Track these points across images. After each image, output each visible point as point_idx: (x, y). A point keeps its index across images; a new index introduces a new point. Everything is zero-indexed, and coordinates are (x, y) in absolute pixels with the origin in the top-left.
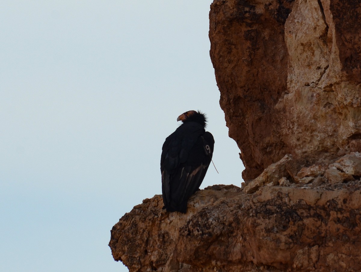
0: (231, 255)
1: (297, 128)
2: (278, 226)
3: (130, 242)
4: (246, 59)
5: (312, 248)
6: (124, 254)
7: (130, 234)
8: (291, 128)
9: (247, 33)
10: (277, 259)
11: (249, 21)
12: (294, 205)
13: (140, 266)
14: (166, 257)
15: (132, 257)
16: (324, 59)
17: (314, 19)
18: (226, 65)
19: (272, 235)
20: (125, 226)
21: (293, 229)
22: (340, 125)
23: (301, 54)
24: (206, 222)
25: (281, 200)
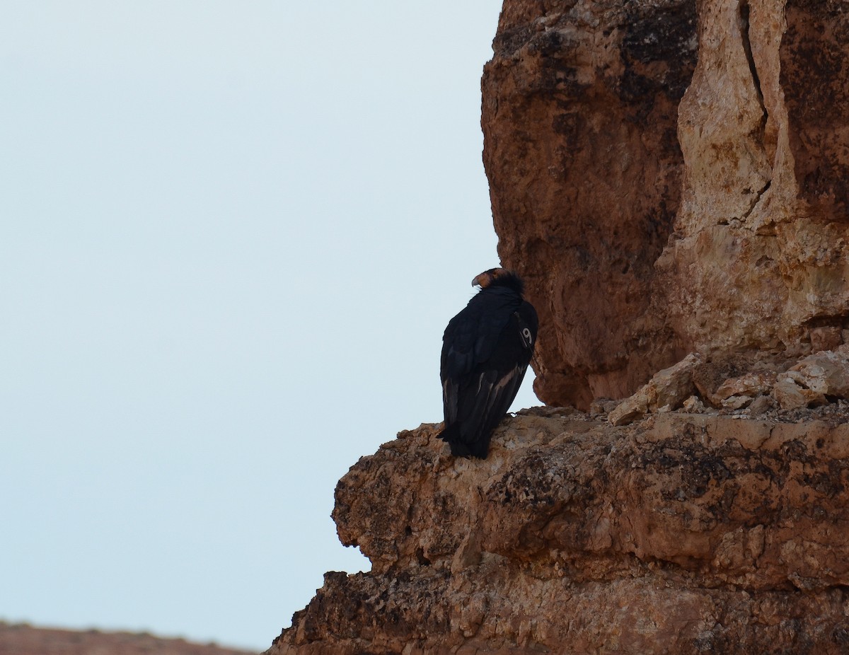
0: (590, 541)
1: (701, 304)
2: (687, 487)
3: (377, 512)
4: (555, 169)
5: (752, 530)
6: (364, 532)
7: (376, 497)
8: (690, 302)
9: (560, 120)
10: (684, 549)
11: (564, 98)
12: (717, 449)
13: (396, 556)
14: (451, 541)
15: (380, 539)
16: (757, 174)
17: (739, 99)
18: (515, 178)
19: (676, 504)
20: (364, 482)
21: (715, 493)
22: (787, 298)
23: (710, 164)
24: (541, 478)
25: (693, 440)
